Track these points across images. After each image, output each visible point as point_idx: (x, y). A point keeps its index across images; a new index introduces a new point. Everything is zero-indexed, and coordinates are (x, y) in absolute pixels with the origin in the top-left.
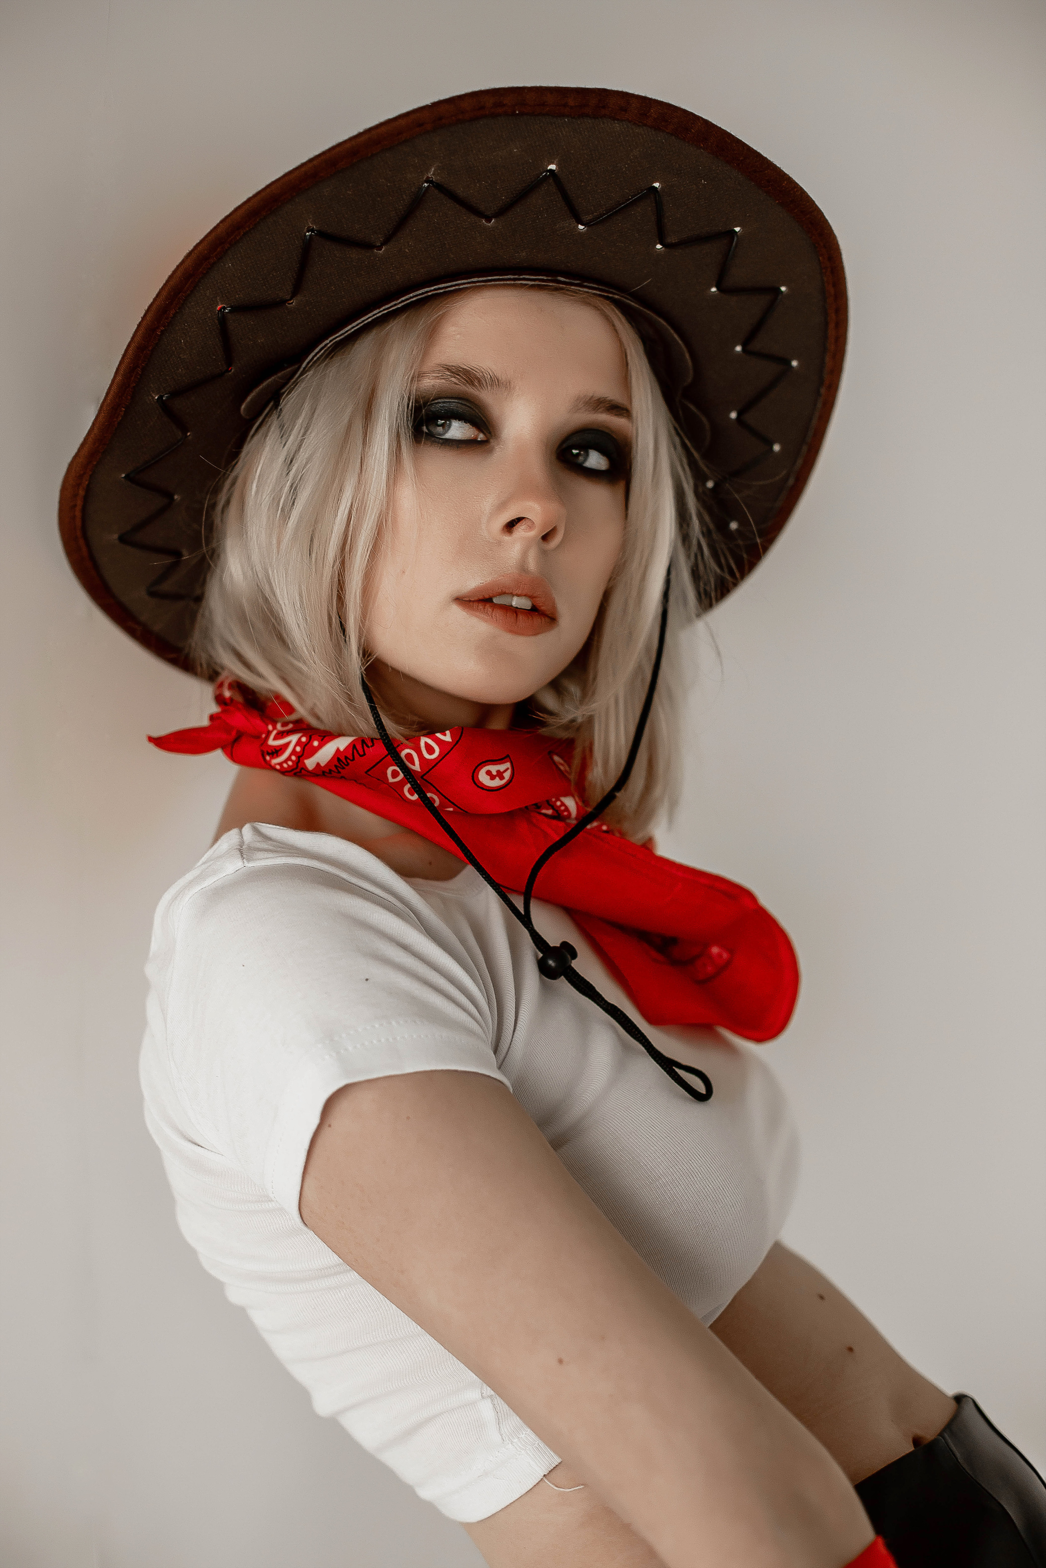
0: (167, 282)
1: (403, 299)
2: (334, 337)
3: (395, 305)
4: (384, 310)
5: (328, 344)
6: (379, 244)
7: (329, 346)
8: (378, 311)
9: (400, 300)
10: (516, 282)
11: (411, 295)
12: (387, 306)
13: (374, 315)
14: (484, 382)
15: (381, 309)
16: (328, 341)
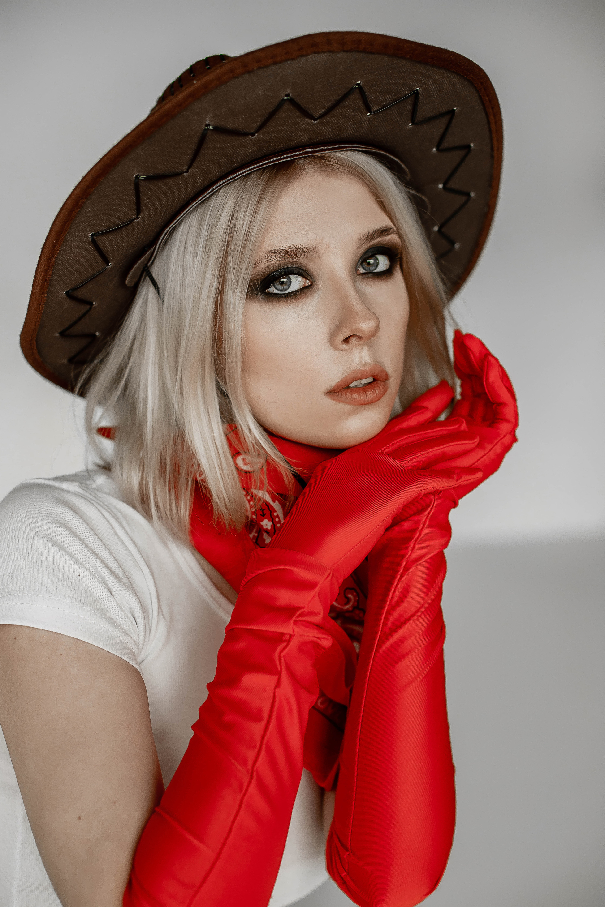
0: (52, 228)
1: (209, 191)
2: (171, 225)
3: (205, 196)
4: (199, 201)
5: (169, 230)
6: (185, 170)
7: (169, 231)
8: (194, 203)
9: (207, 193)
10: (280, 161)
11: (214, 188)
12: (200, 199)
13: (193, 206)
14: (299, 254)
15: (197, 201)
16: (168, 228)
